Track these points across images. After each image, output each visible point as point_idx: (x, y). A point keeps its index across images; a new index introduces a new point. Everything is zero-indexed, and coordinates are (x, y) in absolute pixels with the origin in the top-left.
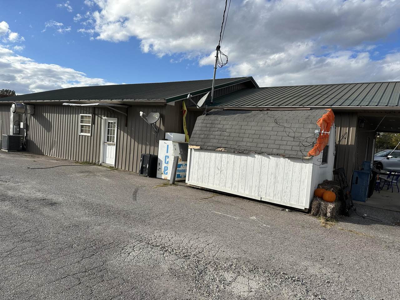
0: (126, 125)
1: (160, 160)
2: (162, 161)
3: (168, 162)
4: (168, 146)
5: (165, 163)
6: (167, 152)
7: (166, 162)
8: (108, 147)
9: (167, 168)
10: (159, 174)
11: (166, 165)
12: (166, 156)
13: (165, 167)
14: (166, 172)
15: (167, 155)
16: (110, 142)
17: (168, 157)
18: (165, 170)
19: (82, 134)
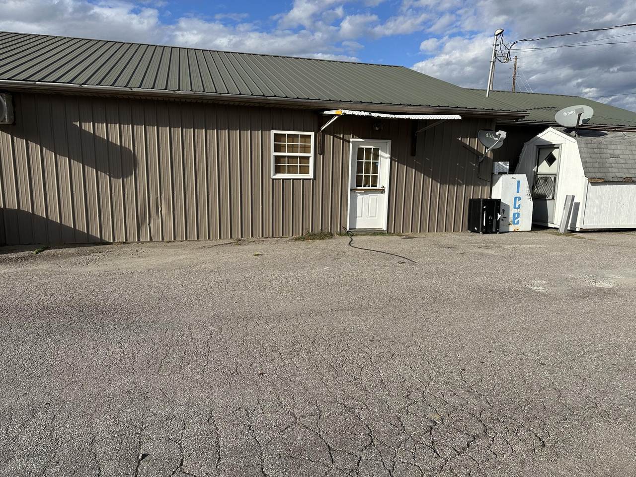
0: (413, 153)
1: (505, 205)
2: (508, 206)
3: (519, 206)
4: (519, 182)
5: (515, 207)
6: (518, 192)
7: (517, 207)
8: (360, 197)
9: (518, 214)
10: (504, 225)
11: (516, 211)
12: (515, 198)
13: (514, 214)
14: (516, 221)
15: (518, 196)
16: (364, 186)
17: (520, 198)
18: (514, 218)
19: (279, 176)
